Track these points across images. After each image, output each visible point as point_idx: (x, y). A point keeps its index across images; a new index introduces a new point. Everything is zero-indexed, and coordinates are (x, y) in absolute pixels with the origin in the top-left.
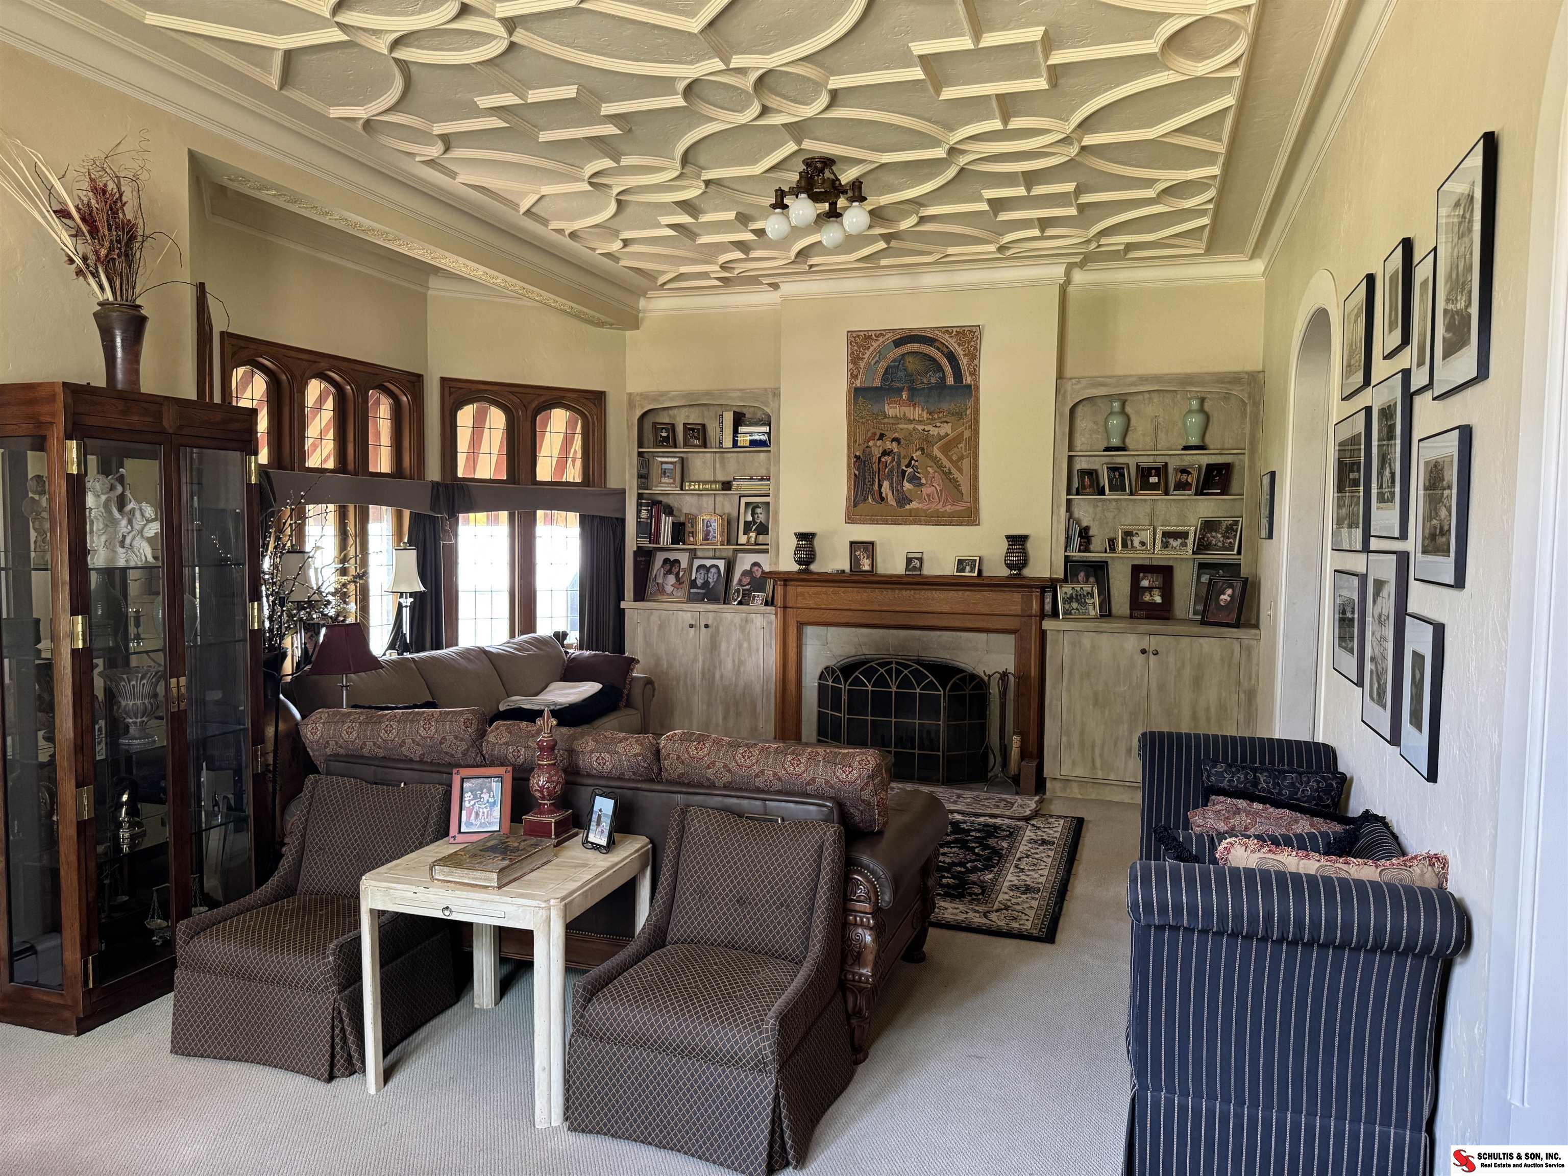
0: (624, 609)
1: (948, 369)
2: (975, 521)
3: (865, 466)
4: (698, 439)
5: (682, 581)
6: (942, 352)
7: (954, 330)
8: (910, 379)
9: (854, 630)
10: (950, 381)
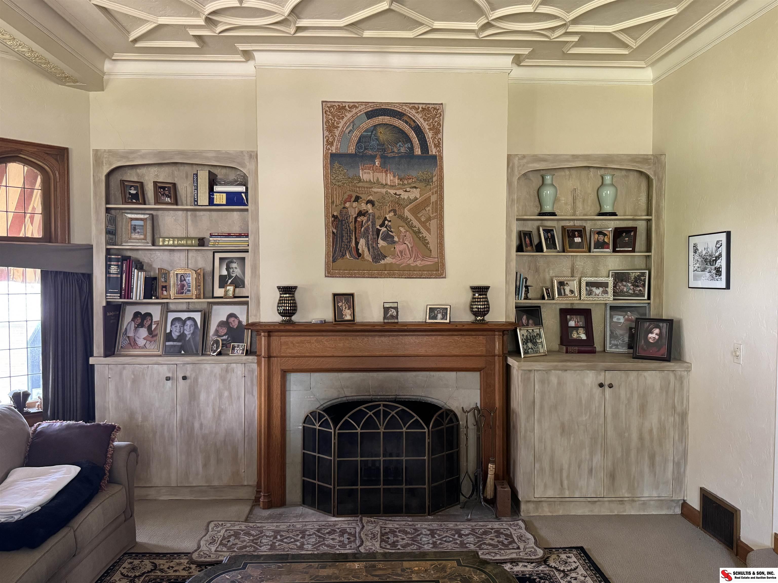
0: (93, 366)
1: (416, 141)
2: (442, 274)
3: (342, 225)
4: (170, 197)
5: (154, 333)
6: (410, 125)
7: (421, 106)
8: (382, 147)
9: (336, 374)
10: (418, 151)
